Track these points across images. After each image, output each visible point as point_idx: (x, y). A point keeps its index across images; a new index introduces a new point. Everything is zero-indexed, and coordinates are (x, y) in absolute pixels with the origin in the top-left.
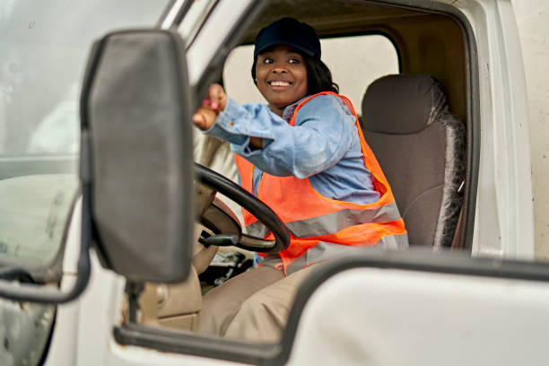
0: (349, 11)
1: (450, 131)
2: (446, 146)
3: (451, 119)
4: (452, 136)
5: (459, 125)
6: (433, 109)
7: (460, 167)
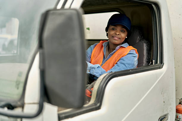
0: (105, 4)
1: (145, 45)
2: (143, 50)
3: (145, 41)
4: (146, 46)
5: (148, 43)
6: (138, 37)
7: (148, 57)
